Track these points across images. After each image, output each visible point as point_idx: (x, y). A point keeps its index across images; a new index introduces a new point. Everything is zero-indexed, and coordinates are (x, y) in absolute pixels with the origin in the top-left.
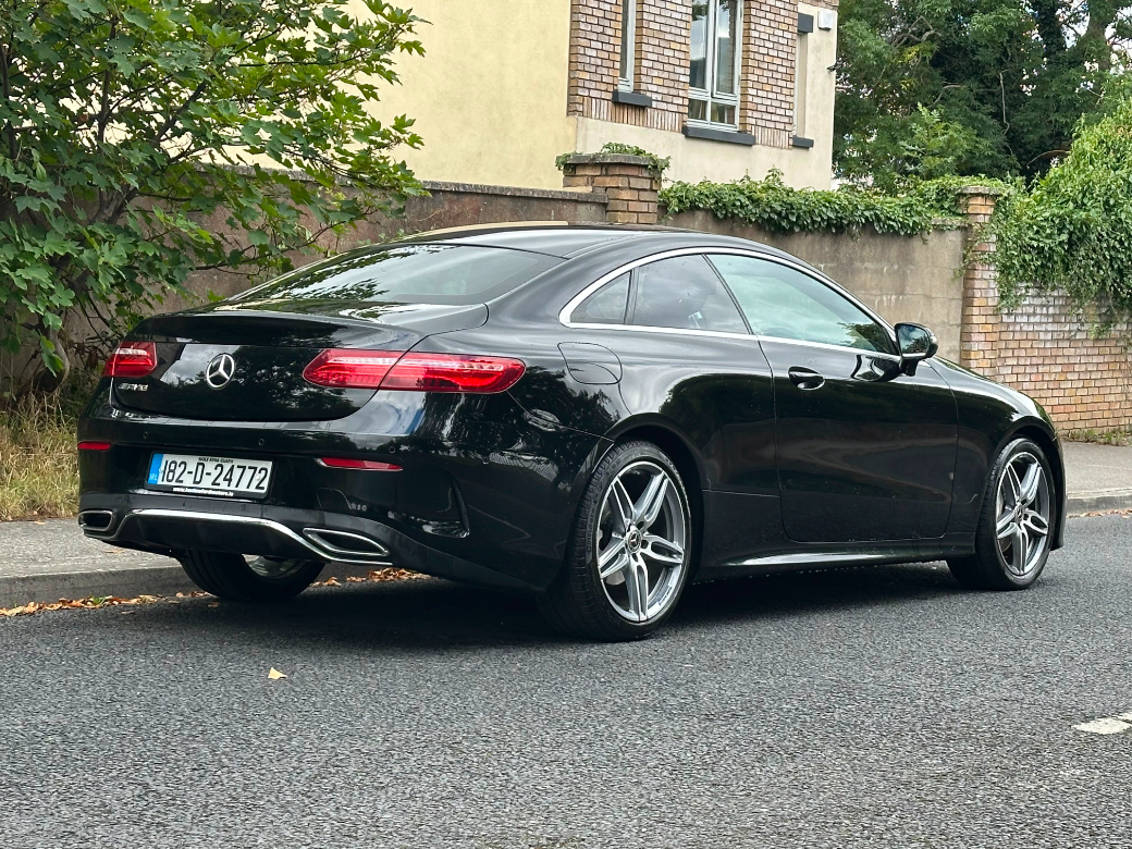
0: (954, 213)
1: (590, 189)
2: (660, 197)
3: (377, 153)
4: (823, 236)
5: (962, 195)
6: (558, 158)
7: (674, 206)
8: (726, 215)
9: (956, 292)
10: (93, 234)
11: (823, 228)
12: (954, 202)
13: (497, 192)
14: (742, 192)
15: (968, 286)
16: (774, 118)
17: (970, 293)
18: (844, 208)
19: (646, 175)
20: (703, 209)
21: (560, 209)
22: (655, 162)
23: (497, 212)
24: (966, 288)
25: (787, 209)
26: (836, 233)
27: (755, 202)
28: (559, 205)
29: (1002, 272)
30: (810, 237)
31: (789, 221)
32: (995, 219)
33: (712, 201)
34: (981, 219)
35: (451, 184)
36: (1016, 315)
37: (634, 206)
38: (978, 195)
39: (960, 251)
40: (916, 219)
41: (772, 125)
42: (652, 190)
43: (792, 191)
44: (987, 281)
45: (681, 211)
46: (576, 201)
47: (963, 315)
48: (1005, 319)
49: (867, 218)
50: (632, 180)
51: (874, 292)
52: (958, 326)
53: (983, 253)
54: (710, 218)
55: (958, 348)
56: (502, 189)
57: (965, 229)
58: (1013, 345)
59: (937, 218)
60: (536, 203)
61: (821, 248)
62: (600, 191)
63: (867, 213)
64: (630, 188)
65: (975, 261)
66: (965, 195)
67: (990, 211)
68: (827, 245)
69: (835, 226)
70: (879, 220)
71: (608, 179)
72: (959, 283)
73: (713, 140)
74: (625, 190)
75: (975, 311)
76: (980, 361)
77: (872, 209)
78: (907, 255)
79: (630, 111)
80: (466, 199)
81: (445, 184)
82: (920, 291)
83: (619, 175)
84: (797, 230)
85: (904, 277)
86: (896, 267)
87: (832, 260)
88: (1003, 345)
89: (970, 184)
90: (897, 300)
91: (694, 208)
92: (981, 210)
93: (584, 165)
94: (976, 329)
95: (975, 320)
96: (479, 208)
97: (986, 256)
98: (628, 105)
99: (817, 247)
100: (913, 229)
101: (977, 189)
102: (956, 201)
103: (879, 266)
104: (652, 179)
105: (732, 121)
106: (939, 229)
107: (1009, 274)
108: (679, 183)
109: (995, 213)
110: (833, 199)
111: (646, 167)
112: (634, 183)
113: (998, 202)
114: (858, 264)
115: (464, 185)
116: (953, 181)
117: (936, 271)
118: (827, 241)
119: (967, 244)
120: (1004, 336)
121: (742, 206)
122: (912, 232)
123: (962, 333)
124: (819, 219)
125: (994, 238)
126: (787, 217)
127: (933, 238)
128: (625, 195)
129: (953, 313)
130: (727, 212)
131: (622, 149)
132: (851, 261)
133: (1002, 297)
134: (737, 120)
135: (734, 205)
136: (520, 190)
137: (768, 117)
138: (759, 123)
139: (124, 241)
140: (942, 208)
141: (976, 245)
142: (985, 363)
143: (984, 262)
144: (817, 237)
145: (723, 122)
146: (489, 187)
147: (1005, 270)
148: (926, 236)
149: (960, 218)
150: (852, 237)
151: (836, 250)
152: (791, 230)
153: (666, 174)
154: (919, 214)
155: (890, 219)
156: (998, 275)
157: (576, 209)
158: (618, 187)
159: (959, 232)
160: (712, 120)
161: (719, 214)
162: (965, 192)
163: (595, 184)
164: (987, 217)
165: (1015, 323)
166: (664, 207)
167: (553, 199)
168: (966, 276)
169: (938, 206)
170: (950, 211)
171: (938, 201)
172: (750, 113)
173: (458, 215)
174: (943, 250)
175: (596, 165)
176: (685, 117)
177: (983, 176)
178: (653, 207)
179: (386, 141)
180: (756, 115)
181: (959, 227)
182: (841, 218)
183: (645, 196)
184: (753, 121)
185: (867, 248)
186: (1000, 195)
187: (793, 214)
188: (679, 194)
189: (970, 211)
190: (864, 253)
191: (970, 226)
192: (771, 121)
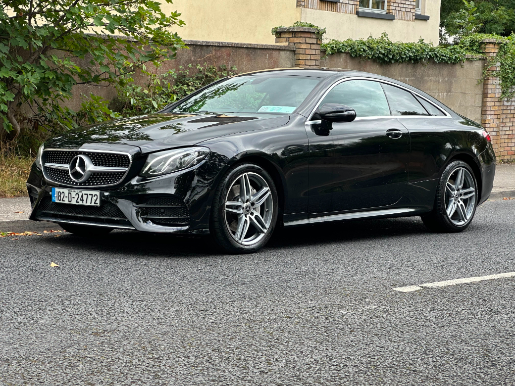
0: (478, 52)
1: (287, 43)
2: (323, 47)
3: (164, 29)
4: (408, 64)
5: (482, 43)
6: (273, 29)
7: (329, 51)
8: (356, 55)
9: (479, 91)
10: (25, 68)
11: (407, 61)
12: (480, 47)
13: (239, 46)
14: (365, 44)
15: (485, 87)
16: (405, 6)
17: (486, 91)
18: (418, 51)
19: (314, 36)
20: (345, 52)
21: (271, 53)
22: (318, 31)
23: (239, 55)
24: (484, 89)
25: (388, 52)
26: (414, 63)
27: (371, 49)
28: (270, 52)
29: (503, 81)
30: (401, 65)
31: (389, 58)
32: (499, 55)
33: (349, 49)
34: (492, 55)
35: (216, 42)
36: (512, 101)
37: (308, 52)
38: (490, 43)
39: (481, 70)
40: (457, 55)
41: (404, 10)
42: (317, 44)
43: (391, 43)
44: (495, 86)
45: (333, 54)
46: (279, 50)
47: (483, 102)
48: (506, 103)
49: (430, 56)
50: (307, 39)
51: (434, 91)
52: (480, 107)
53: (493, 71)
54: (348, 56)
55: (480, 118)
56: (242, 44)
57: (483, 60)
58: (509, 116)
59: (469, 55)
60: (259, 51)
61: (407, 70)
62: (292, 45)
63: (430, 53)
64: (306, 43)
65: (489, 75)
66: (484, 43)
67: (497, 51)
68: (409, 69)
69: (414, 59)
70: (437, 56)
71: (295, 39)
72: (481, 87)
73: (372, 18)
74: (303, 44)
75: (489, 100)
76: (491, 124)
77: (434, 51)
78: (453, 73)
79: (329, 5)
80: (224, 49)
81: (212, 42)
82: (459, 90)
83: (301, 37)
84: (393, 62)
85: (451, 83)
86: (446, 79)
87: (413, 76)
88: (505, 116)
89: (486, 37)
90: (447, 95)
91: (339, 52)
92: (492, 50)
93: (285, 32)
94: (489, 108)
95: (488, 104)
96: (230, 53)
97: (494, 73)
98: (328, 1)
99: (404, 70)
100: (455, 60)
101: (490, 40)
102: (479, 46)
103: (437, 79)
104: (317, 38)
105: (383, 8)
106: (468, 60)
107: (507, 81)
108: (333, 40)
109: (499, 52)
110: (413, 47)
111: (314, 33)
112: (308, 40)
113: (501, 46)
114: (426, 78)
115: (222, 43)
116: (479, 37)
117: (468, 80)
118: (410, 67)
119: (484, 67)
120: (505, 112)
121: (364, 51)
122: (456, 62)
123: (482, 110)
124: (405, 57)
125: (499, 64)
126: (387, 56)
127: (466, 65)
128: (304, 46)
129: (477, 101)
130: (356, 53)
131: (303, 24)
132: (422, 76)
133: (503, 93)
134: (386, 7)
135: (360, 50)
136: (250, 45)
137: (402, 5)
138: (397, 8)
139: (39, 71)
140: (473, 49)
141: (489, 67)
142: (494, 125)
143: (493, 76)
144: (404, 65)
145: (379, 9)
146: (235, 44)
147: (505, 79)
148: (462, 64)
149: (481, 55)
150: (423, 65)
151: (415, 71)
152: (390, 62)
153: (324, 36)
154: (458, 53)
155: (443, 56)
156: (501, 82)
157: (279, 53)
158: (300, 43)
159: (480, 61)
160: (372, 8)
161: (353, 55)
162: (484, 41)
163: (290, 41)
164: (495, 54)
165: (511, 105)
166: (324, 52)
167: (267, 49)
168: (484, 82)
169: (470, 48)
170: (476, 51)
171: (470, 46)
172: (392, 4)
173: (219, 57)
174: (471, 71)
175: (290, 32)
176: (358, 7)
177: (494, 33)
178: (318, 52)
179: (168, 23)
180: (395, 5)
181: (480, 59)
182: (416, 56)
183: (314, 47)
184: (394, 8)
185: (431, 70)
186: (501, 43)
187: (391, 54)
188: (332, 45)
189: (486, 51)
190: (430, 73)
191: (486, 58)
192: (403, 7)
